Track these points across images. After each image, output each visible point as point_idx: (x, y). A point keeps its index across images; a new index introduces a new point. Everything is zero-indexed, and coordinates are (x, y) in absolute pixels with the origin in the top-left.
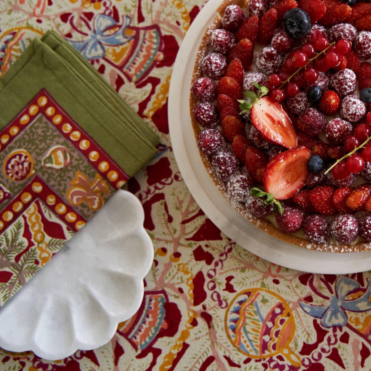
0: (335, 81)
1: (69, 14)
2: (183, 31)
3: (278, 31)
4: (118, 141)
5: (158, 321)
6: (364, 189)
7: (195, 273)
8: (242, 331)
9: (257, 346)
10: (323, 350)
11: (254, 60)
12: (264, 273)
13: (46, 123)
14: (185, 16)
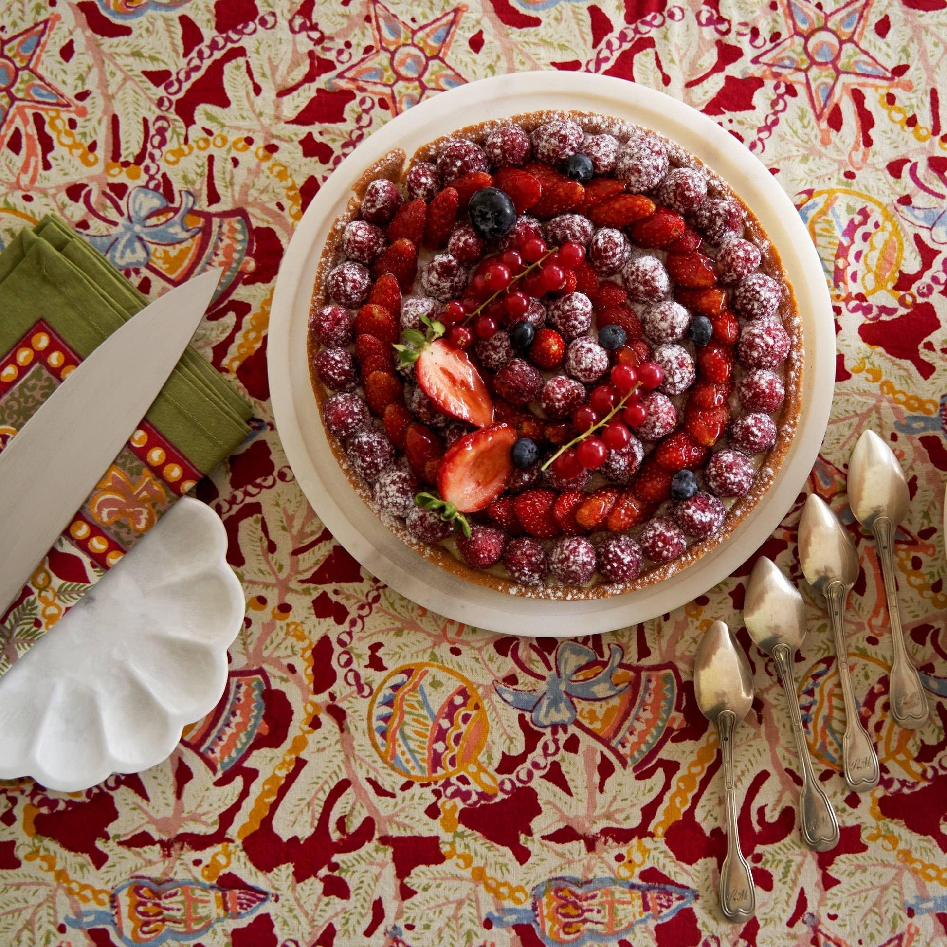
0: (556, 313)
1: (83, 186)
2: (290, 220)
3: (460, 227)
4: (181, 413)
5: (252, 722)
6: (605, 495)
7: (315, 638)
8: (398, 735)
9: (423, 760)
10: (536, 765)
11: (418, 275)
12: (435, 636)
13: (48, 379)
14: (292, 193)
